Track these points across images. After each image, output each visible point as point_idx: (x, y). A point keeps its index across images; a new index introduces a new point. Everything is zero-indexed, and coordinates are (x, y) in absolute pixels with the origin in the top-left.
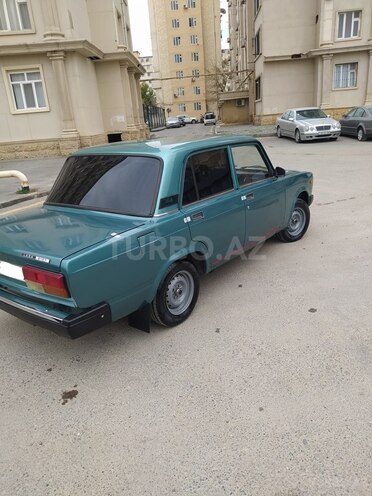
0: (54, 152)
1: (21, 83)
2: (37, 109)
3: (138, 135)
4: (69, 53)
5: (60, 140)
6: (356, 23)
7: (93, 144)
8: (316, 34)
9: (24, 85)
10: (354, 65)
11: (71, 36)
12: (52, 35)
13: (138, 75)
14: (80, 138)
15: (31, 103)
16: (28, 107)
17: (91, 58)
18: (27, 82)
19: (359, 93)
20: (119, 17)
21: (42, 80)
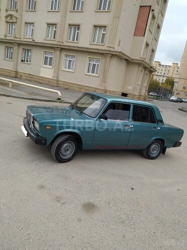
1: (92, 63)
2: (94, 74)
4: (114, 55)
5: (97, 89)
11: (117, 49)
12: (109, 47)
14: (106, 90)
15: (93, 72)
17: (125, 60)
18: (95, 63)
20: (147, 45)
21: (100, 64)
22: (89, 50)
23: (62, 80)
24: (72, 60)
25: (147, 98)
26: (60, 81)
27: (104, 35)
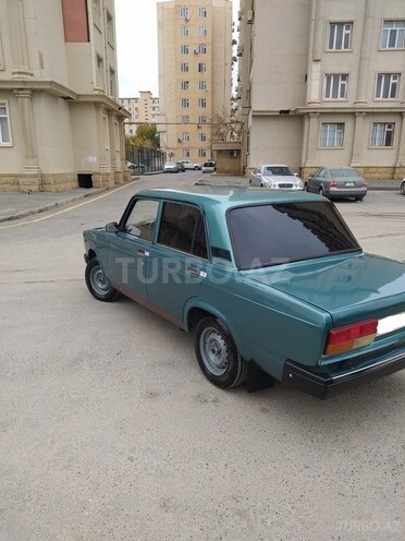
0: (13, 187)
2: (0, 143)
3: (113, 176)
4: (36, 92)
5: (20, 176)
6: (343, 86)
7: (55, 183)
8: (304, 91)
10: (341, 125)
11: (41, 76)
12: (20, 73)
13: (120, 118)
14: (42, 176)
17: (65, 98)
19: (345, 153)
20: (100, 60)
21: (7, 116)
25: (128, 175)
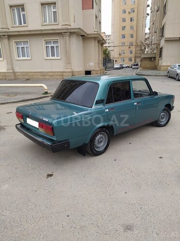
0: (61, 77)
1: (50, 46)
2: (55, 57)
3: (99, 72)
4: (72, 33)
5: (64, 72)
7: (78, 75)
9: (51, 47)
11: (74, 25)
12: (65, 25)
13: (102, 44)
14: (73, 72)
15: (53, 55)
16: (52, 56)
17: (82, 36)
18: (52, 45)
20: (96, 17)
21: (59, 45)
22: (44, 32)
23: (18, 71)
24: (25, 46)
25: (104, 71)
26: (17, 72)
27: (55, 13)
